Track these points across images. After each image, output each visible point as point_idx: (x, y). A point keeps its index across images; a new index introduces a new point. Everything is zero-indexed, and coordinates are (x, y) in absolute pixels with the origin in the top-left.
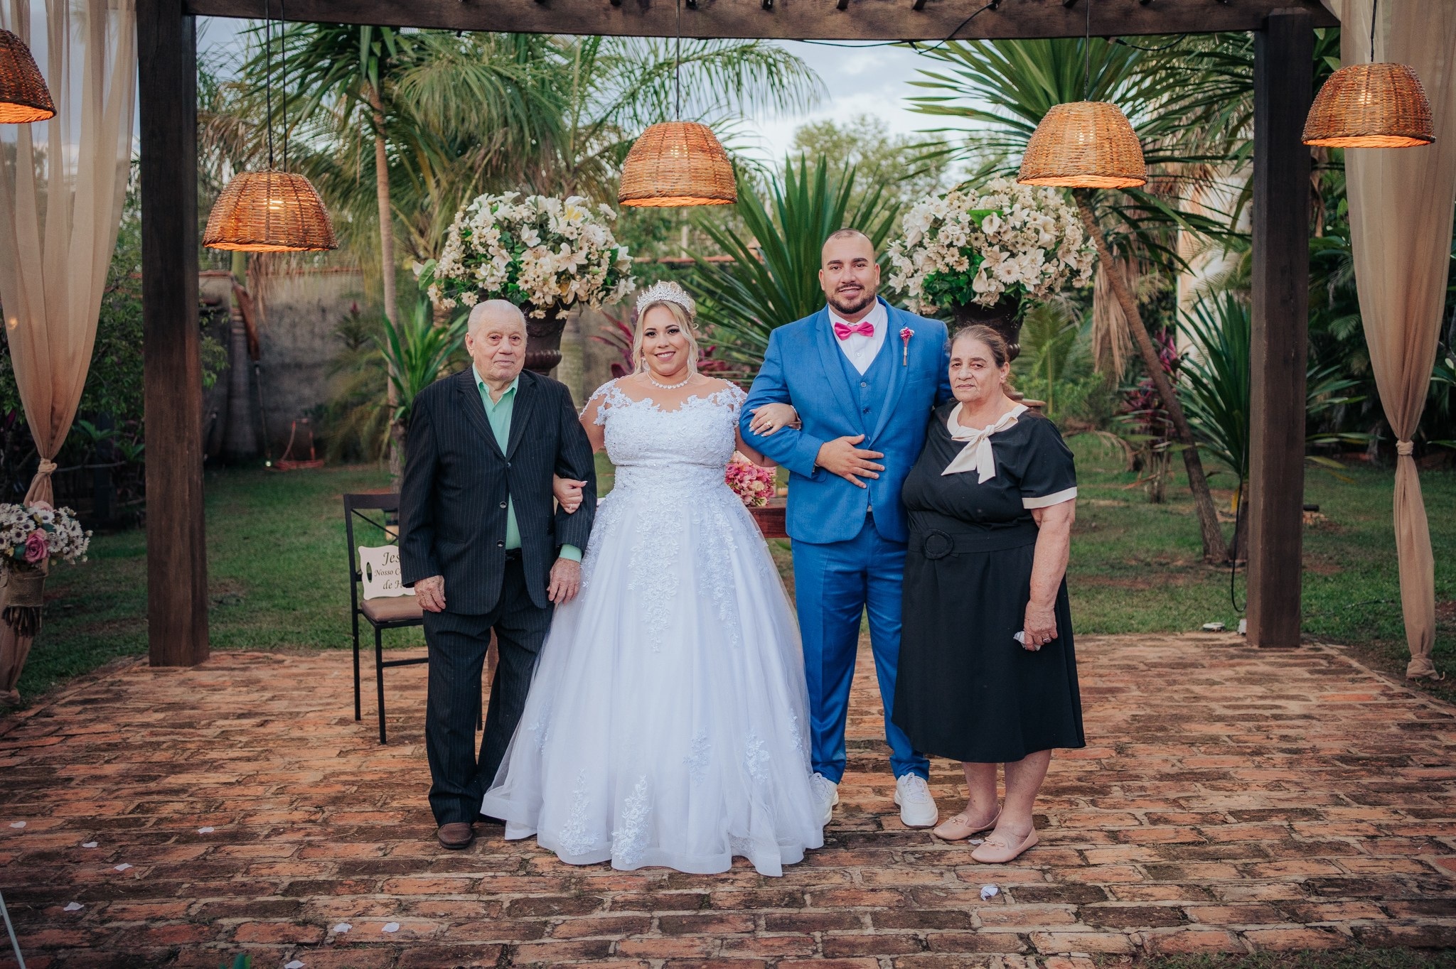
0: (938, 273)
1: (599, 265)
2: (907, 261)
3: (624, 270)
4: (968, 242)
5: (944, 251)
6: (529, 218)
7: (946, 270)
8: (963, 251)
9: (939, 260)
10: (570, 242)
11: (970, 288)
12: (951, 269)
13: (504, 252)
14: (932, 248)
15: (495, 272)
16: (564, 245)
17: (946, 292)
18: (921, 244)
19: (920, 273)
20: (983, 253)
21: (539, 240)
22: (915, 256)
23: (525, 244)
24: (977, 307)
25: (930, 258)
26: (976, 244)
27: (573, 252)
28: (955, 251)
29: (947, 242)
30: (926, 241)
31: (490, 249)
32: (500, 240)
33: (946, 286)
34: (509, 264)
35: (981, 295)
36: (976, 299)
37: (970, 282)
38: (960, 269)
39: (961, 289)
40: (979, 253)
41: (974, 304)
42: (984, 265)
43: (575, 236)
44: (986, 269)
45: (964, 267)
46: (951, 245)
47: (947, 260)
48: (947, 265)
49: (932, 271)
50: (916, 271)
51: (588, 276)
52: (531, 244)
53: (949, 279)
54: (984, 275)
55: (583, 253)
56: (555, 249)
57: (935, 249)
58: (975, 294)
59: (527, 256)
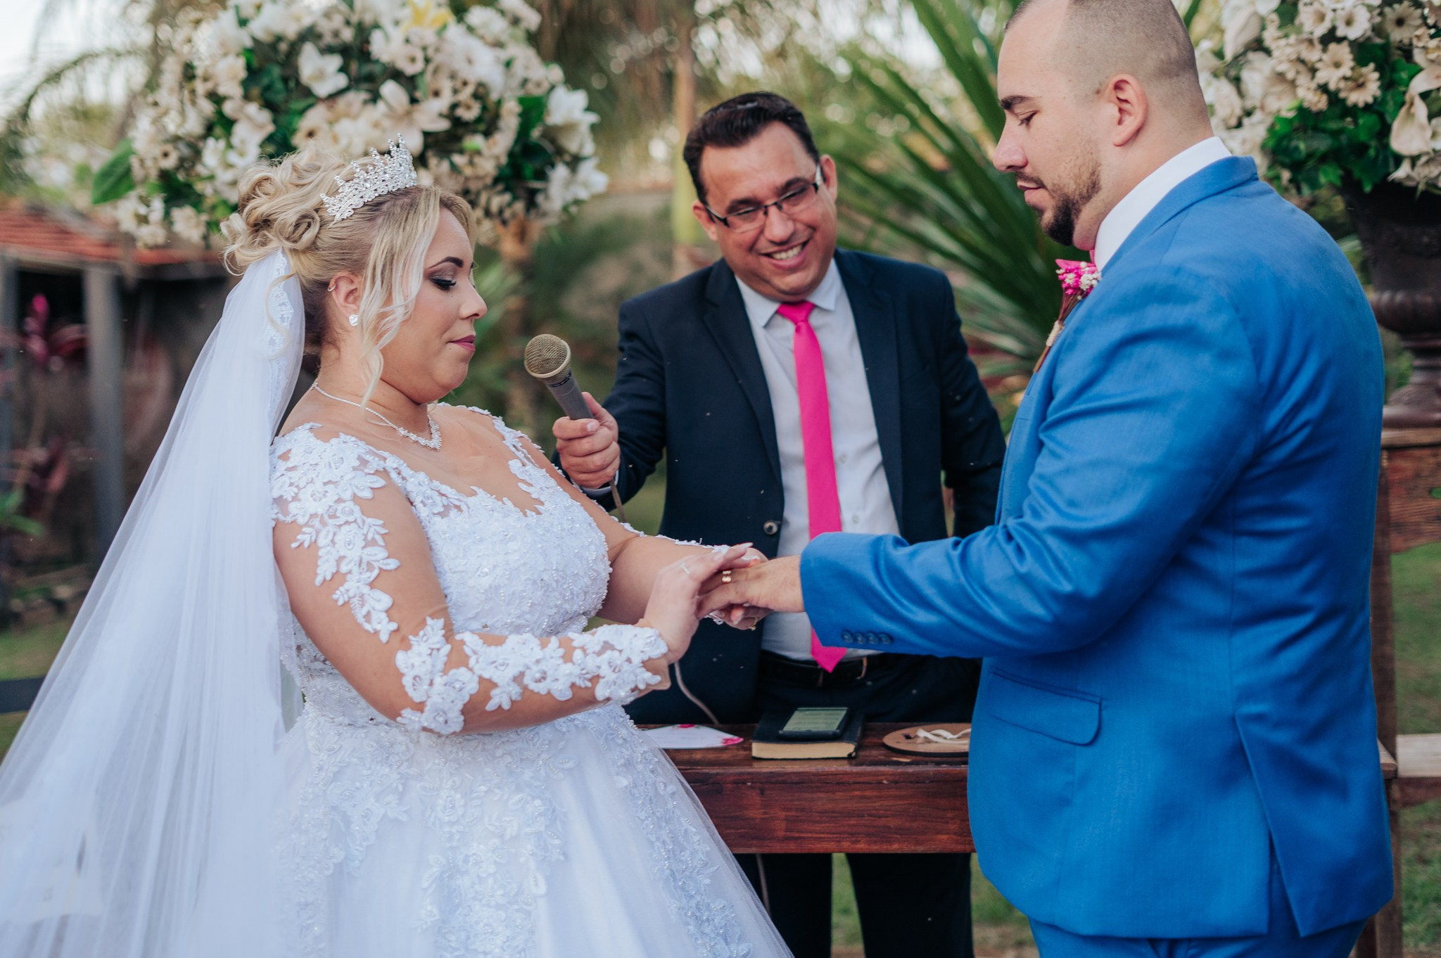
0: (1302, 111)
1: (487, 134)
2: (1226, 88)
3: (572, 145)
4: (1378, 30)
5: (1313, 55)
6: (336, 34)
7: (1319, 102)
8: (1363, 51)
9: (1303, 79)
10: (409, 83)
11: (1386, 146)
12: (1334, 98)
13: (253, 109)
14: (1284, 49)
15: (233, 157)
16: (390, 89)
17: (1324, 158)
18: (1258, 45)
19: (1257, 116)
20: (1419, 57)
21: (342, 81)
22: (1246, 75)
23: (307, 92)
24: (1403, 191)
25: (1281, 76)
26: (1397, 35)
27: (414, 101)
28: (1343, 52)
29: (1321, 30)
30: (1270, 36)
31: (228, 108)
32: (246, 84)
33: (1322, 144)
34: (270, 139)
35: (1414, 160)
36: (1402, 173)
37: (1384, 131)
38: (1358, 98)
39: (1363, 148)
40: (1407, 52)
41: (1398, 185)
42: (1420, 84)
43: (418, 66)
44: (1425, 96)
45: (1371, 90)
46: (1330, 37)
47: (1322, 77)
48: (1324, 88)
49: (1284, 106)
50: (1248, 113)
51: (459, 159)
52: (322, 89)
53: (1333, 125)
54: (1421, 109)
55: (442, 104)
56: (375, 97)
57: (1291, 52)
58: (1398, 160)
59: (315, 117)
